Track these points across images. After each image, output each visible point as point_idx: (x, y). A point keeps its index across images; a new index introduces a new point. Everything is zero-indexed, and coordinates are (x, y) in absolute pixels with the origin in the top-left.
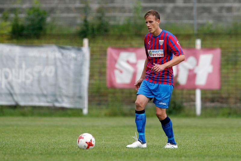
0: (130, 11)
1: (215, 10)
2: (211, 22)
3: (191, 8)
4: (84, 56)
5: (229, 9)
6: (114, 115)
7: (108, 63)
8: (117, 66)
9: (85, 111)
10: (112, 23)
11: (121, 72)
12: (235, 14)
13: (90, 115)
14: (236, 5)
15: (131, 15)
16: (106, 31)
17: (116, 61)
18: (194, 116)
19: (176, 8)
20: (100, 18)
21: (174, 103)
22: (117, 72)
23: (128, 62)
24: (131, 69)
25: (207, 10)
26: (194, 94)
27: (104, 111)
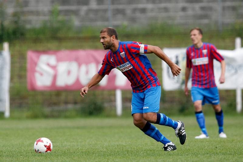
0: (44, 15)
1: (129, 12)
2: (125, 23)
3: (105, 11)
4: (4, 60)
5: (143, 11)
6: (35, 117)
7: (28, 66)
8: (37, 69)
9: (7, 114)
10: (28, 26)
11: (42, 74)
12: (150, 14)
13: (12, 117)
14: (150, 6)
15: (47, 18)
16: (22, 34)
17: (36, 64)
18: (115, 116)
19: (90, 10)
20: (16, 22)
21: (95, 104)
22: (37, 75)
23: (48, 65)
24: (51, 71)
25: (121, 12)
26: (115, 95)
27: (26, 114)
